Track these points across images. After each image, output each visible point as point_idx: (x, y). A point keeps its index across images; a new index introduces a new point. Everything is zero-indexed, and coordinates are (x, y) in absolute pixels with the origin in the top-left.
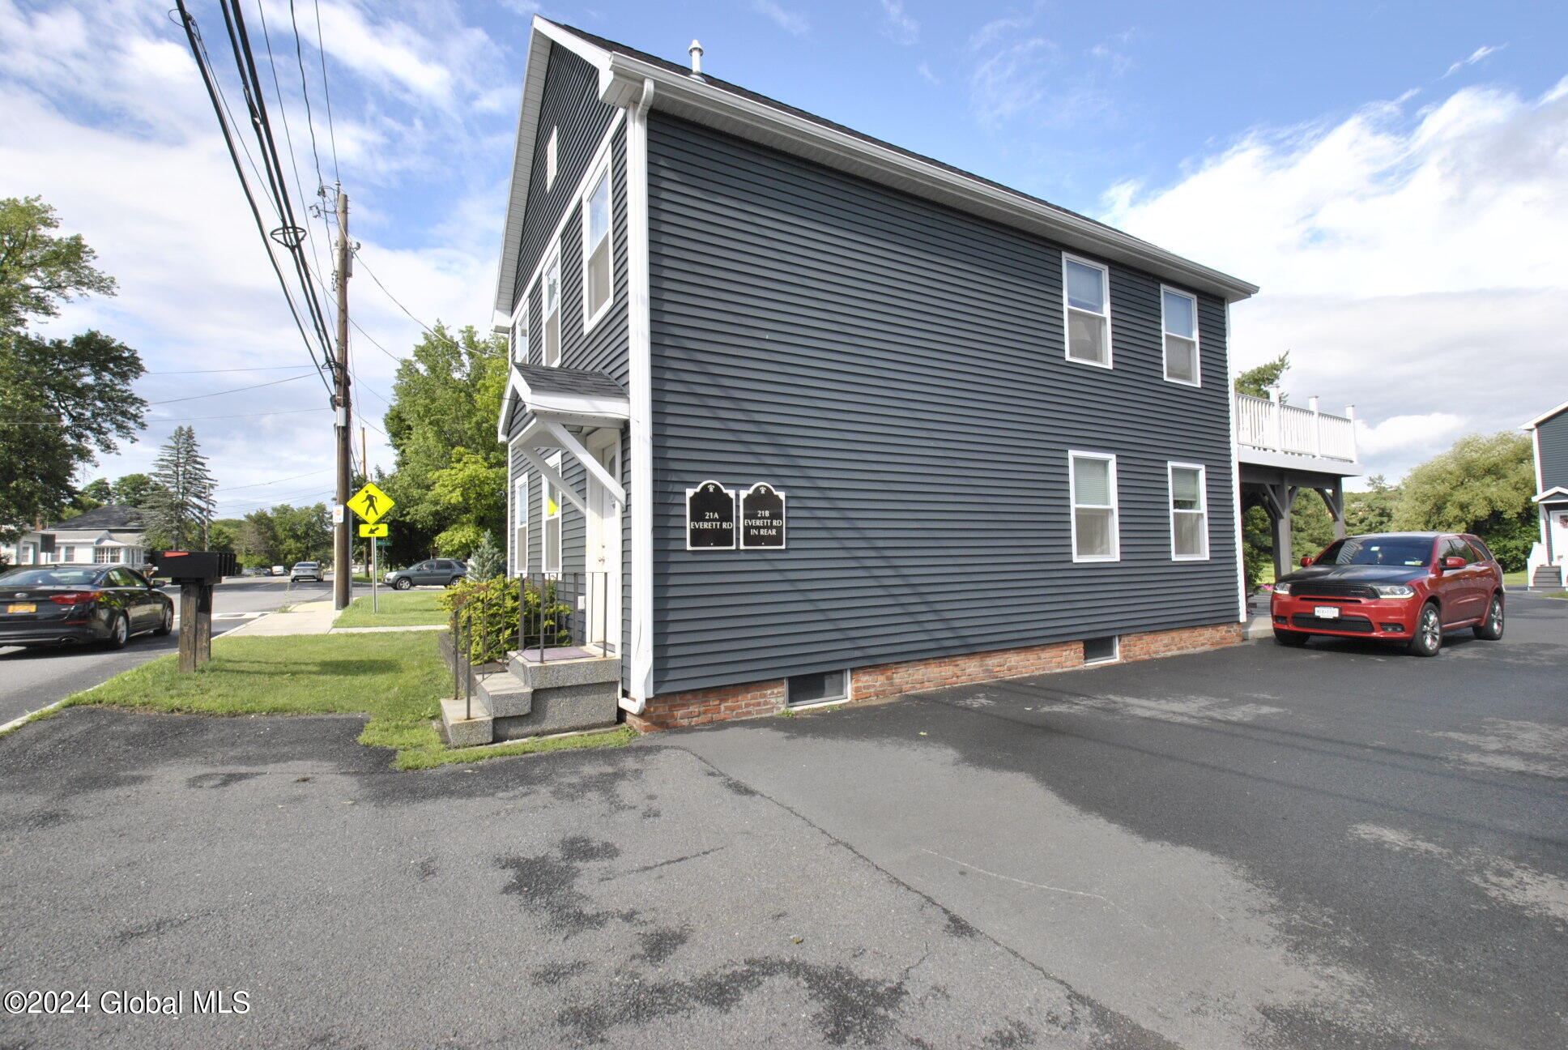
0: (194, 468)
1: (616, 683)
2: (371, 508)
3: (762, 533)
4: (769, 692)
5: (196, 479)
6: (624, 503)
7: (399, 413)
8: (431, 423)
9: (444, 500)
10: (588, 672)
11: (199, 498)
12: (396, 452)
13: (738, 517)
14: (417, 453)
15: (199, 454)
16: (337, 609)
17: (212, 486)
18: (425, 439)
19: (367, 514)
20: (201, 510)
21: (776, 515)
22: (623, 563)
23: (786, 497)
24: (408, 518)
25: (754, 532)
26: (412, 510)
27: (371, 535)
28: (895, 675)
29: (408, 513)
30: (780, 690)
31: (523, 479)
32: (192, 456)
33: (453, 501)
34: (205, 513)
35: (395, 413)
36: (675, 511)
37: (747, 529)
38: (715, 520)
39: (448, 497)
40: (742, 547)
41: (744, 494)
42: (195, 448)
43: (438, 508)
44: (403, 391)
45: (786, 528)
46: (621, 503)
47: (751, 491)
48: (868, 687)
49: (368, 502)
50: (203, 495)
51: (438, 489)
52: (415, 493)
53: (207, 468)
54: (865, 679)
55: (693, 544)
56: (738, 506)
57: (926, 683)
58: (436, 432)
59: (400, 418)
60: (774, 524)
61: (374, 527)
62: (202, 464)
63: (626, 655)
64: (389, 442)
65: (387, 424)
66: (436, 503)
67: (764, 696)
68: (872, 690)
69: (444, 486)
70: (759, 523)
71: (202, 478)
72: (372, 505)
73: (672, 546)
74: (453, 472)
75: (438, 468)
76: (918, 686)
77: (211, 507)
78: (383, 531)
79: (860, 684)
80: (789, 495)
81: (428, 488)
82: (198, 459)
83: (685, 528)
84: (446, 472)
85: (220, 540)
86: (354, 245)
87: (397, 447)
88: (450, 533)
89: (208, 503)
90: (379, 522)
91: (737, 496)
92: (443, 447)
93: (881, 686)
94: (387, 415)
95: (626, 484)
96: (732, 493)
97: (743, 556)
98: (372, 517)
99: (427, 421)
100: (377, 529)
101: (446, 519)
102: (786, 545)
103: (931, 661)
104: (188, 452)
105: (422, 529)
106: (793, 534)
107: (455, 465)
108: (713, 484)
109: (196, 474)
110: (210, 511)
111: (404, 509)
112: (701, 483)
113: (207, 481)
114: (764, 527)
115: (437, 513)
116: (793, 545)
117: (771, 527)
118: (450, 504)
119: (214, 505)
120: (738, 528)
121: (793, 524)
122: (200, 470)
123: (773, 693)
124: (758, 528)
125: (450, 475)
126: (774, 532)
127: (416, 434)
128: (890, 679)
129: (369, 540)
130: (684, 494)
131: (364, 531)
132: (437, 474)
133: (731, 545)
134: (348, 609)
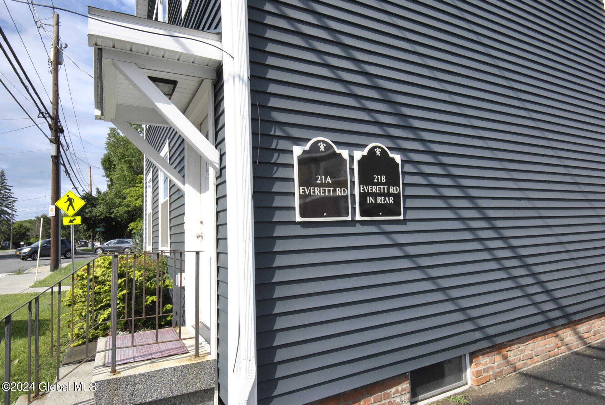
0: (5, 192)
1: (212, 390)
2: (71, 207)
3: (379, 201)
4: (393, 390)
5: (6, 198)
6: (218, 166)
7: (109, 158)
8: (125, 162)
9: (133, 204)
10: (175, 380)
11: (8, 208)
12: (108, 179)
13: (353, 183)
14: (118, 178)
15: (8, 185)
16: (51, 271)
17: (14, 201)
18: (122, 171)
19: (68, 210)
20: (9, 214)
21: (393, 180)
22: (218, 240)
23: (402, 161)
24: (113, 216)
25: (370, 200)
26: (115, 210)
27: (71, 224)
28: (509, 353)
29: (113, 212)
30: (404, 386)
31: (150, 175)
32: (4, 186)
33: (137, 205)
34: (11, 216)
35: (107, 158)
36: (281, 173)
37: (363, 196)
38: (327, 185)
39: (134, 203)
40: (358, 217)
41: (358, 155)
42: (5, 181)
43: (130, 209)
44: (111, 146)
45: (403, 196)
46: (214, 168)
47: (365, 152)
48: (486, 370)
49: (68, 203)
50: (9, 206)
51: (129, 199)
52: (117, 201)
53: (12, 192)
54: (484, 361)
55: (302, 215)
56: (352, 170)
57: (535, 358)
58: (128, 167)
59: (110, 161)
60: (391, 191)
61: (72, 219)
62: (10, 190)
63: (222, 356)
64: (105, 175)
65: (103, 164)
66: (128, 206)
67: (388, 396)
68: (491, 373)
69: (131, 196)
70: (375, 189)
71: (9, 197)
72: (71, 204)
73: (279, 216)
74: (137, 189)
75: (129, 187)
76: (529, 362)
77: (14, 213)
78: (78, 220)
79: (480, 368)
80: (404, 159)
81: (125, 198)
82: (7, 187)
83: (293, 194)
84: (134, 189)
85: (21, 230)
86: (64, 45)
87: (108, 176)
88: (136, 223)
89: (12, 210)
90: (77, 214)
91: (351, 157)
92: (132, 175)
93: (498, 367)
94: (102, 159)
95: (219, 142)
96: (345, 153)
97: (359, 229)
98: (71, 212)
99: (123, 161)
100: (75, 219)
101: (133, 215)
102: (405, 216)
103: (538, 335)
104: (2, 183)
105: (122, 220)
106: (411, 203)
107: (138, 185)
108: (324, 142)
109: (6, 195)
110: (13, 215)
111: (110, 210)
112: (310, 140)
113: (12, 199)
114: (380, 195)
115: (128, 212)
116: (411, 215)
117: (389, 195)
118: (136, 207)
119: (16, 212)
120: (353, 196)
121: (410, 191)
122: (8, 193)
123: (397, 391)
124: (375, 195)
125: (136, 190)
126: (391, 200)
127: (118, 168)
128: (505, 358)
129: (69, 226)
130: (291, 152)
131: (66, 221)
132: (128, 190)
133: (347, 215)
134: (57, 271)
